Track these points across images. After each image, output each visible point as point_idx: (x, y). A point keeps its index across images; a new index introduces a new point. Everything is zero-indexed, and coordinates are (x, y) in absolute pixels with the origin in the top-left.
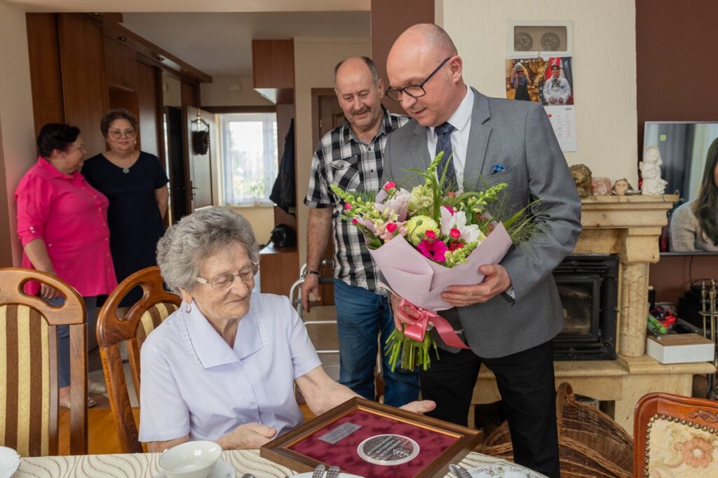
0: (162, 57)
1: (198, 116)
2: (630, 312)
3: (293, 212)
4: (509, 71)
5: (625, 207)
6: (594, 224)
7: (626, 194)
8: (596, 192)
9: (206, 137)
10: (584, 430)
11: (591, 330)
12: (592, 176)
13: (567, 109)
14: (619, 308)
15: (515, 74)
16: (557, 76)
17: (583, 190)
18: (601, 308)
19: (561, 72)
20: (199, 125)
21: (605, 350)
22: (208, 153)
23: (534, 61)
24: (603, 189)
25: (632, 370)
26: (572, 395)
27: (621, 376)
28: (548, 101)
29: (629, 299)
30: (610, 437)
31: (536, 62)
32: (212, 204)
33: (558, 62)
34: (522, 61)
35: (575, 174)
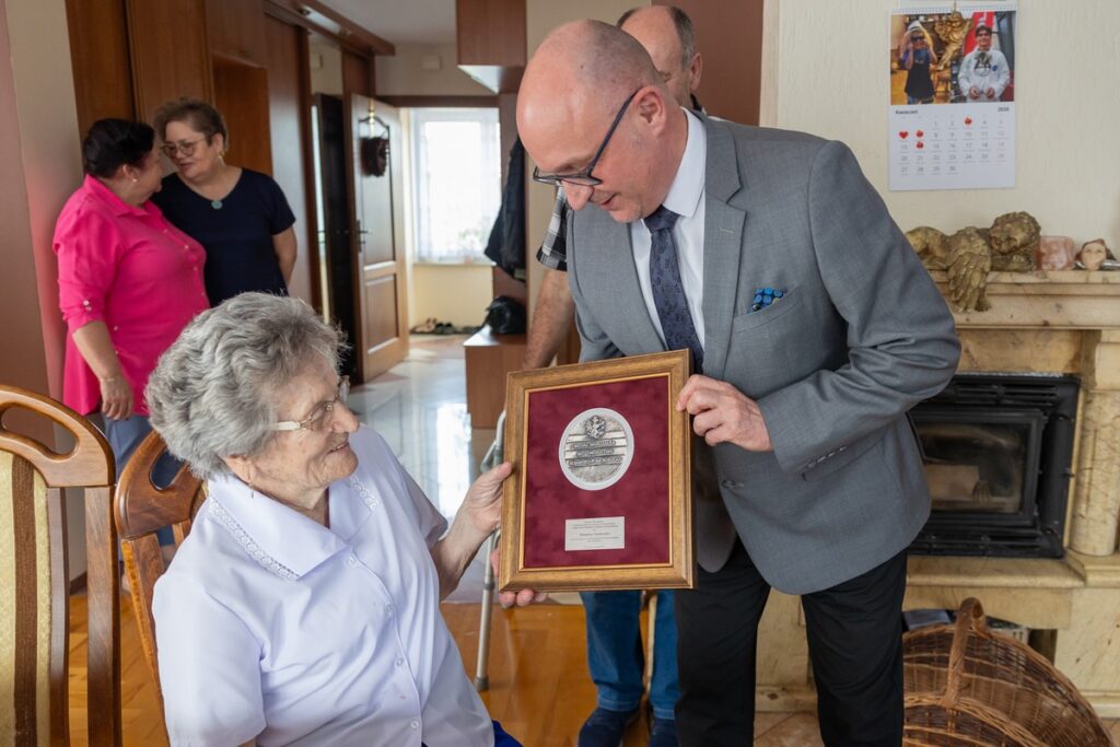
0: (308, 8)
1: (370, 111)
2: (1094, 477)
3: (521, 276)
4: (897, 36)
5: (1100, 290)
6: (1039, 321)
7: (1102, 268)
8: (1046, 263)
9: (384, 149)
10: (1000, 678)
11: (1021, 506)
12: (1041, 233)
13: (1001, 109)
14: (1073, 470)
15: (908, 43)
16: (986, 47)
17: (1023, 260)
18: (1041, 468)
19: (995, 39)
20: (372, 127)
21: (1044, 543)
22: (387, 173)
23: (944, 18)
24: (1060, 258)
25: (1091, 579)
26: (981, 618)
27: (1070, 589)
28: (966, 93)
29: (1093, 456)
30: (1046, 694)
31: (948, 21)
32: (394, 259)
33: (989, 21)
34: (922, 18)
35: (1009, 230)
